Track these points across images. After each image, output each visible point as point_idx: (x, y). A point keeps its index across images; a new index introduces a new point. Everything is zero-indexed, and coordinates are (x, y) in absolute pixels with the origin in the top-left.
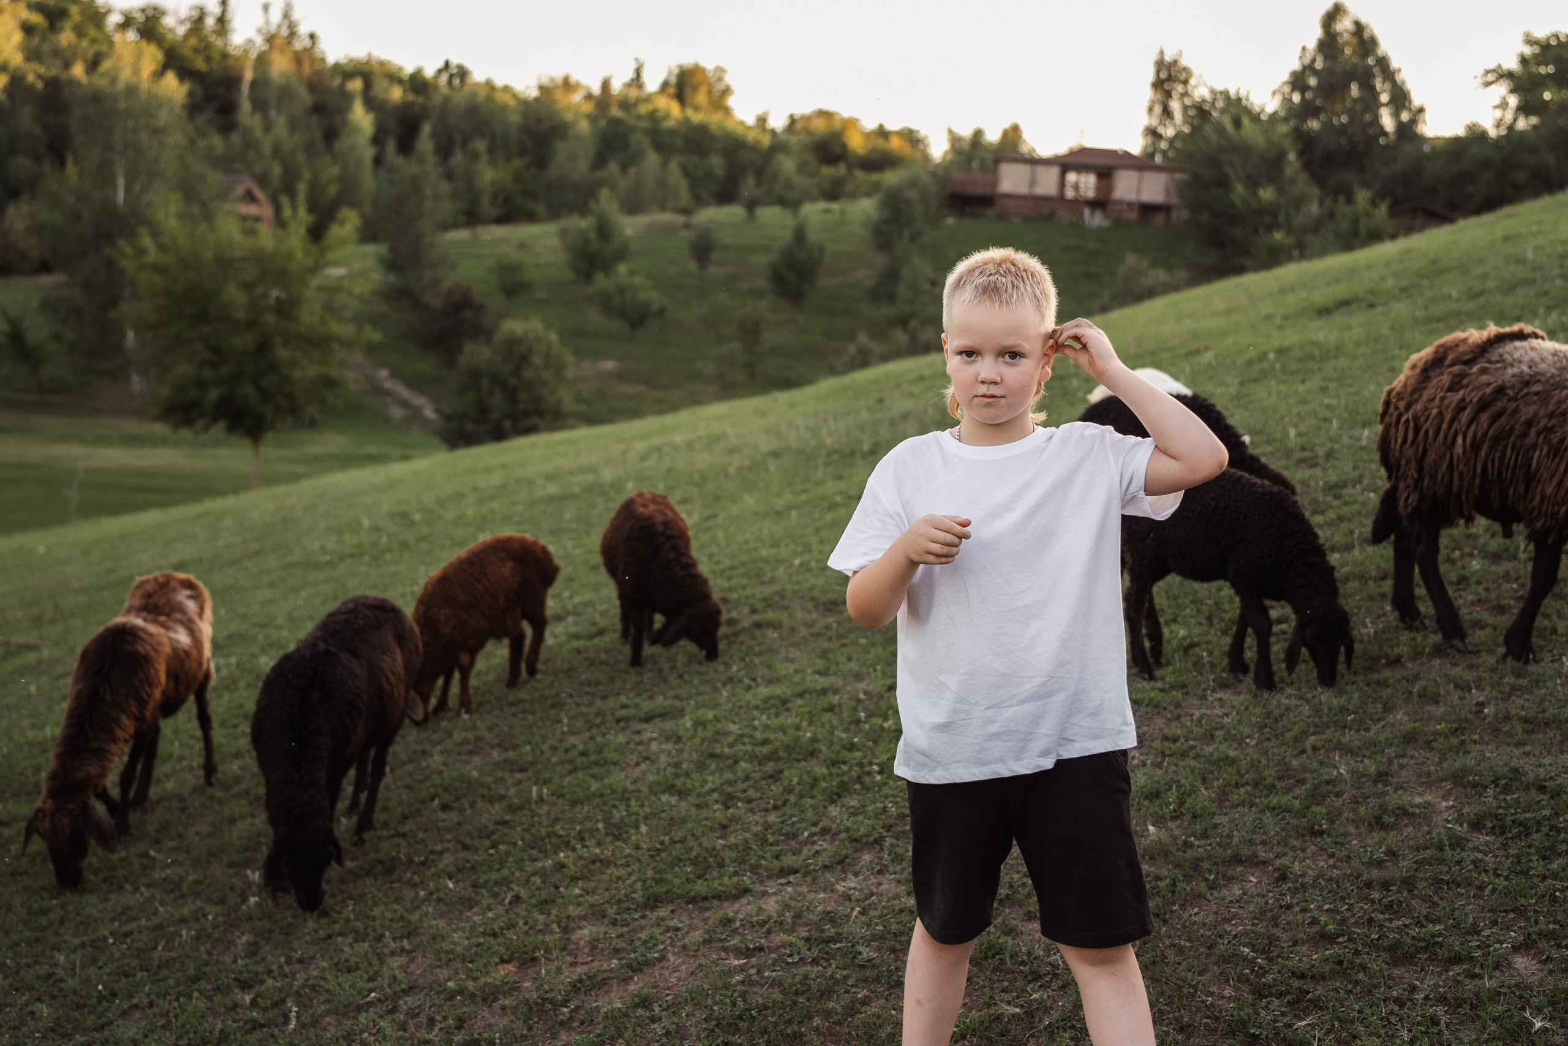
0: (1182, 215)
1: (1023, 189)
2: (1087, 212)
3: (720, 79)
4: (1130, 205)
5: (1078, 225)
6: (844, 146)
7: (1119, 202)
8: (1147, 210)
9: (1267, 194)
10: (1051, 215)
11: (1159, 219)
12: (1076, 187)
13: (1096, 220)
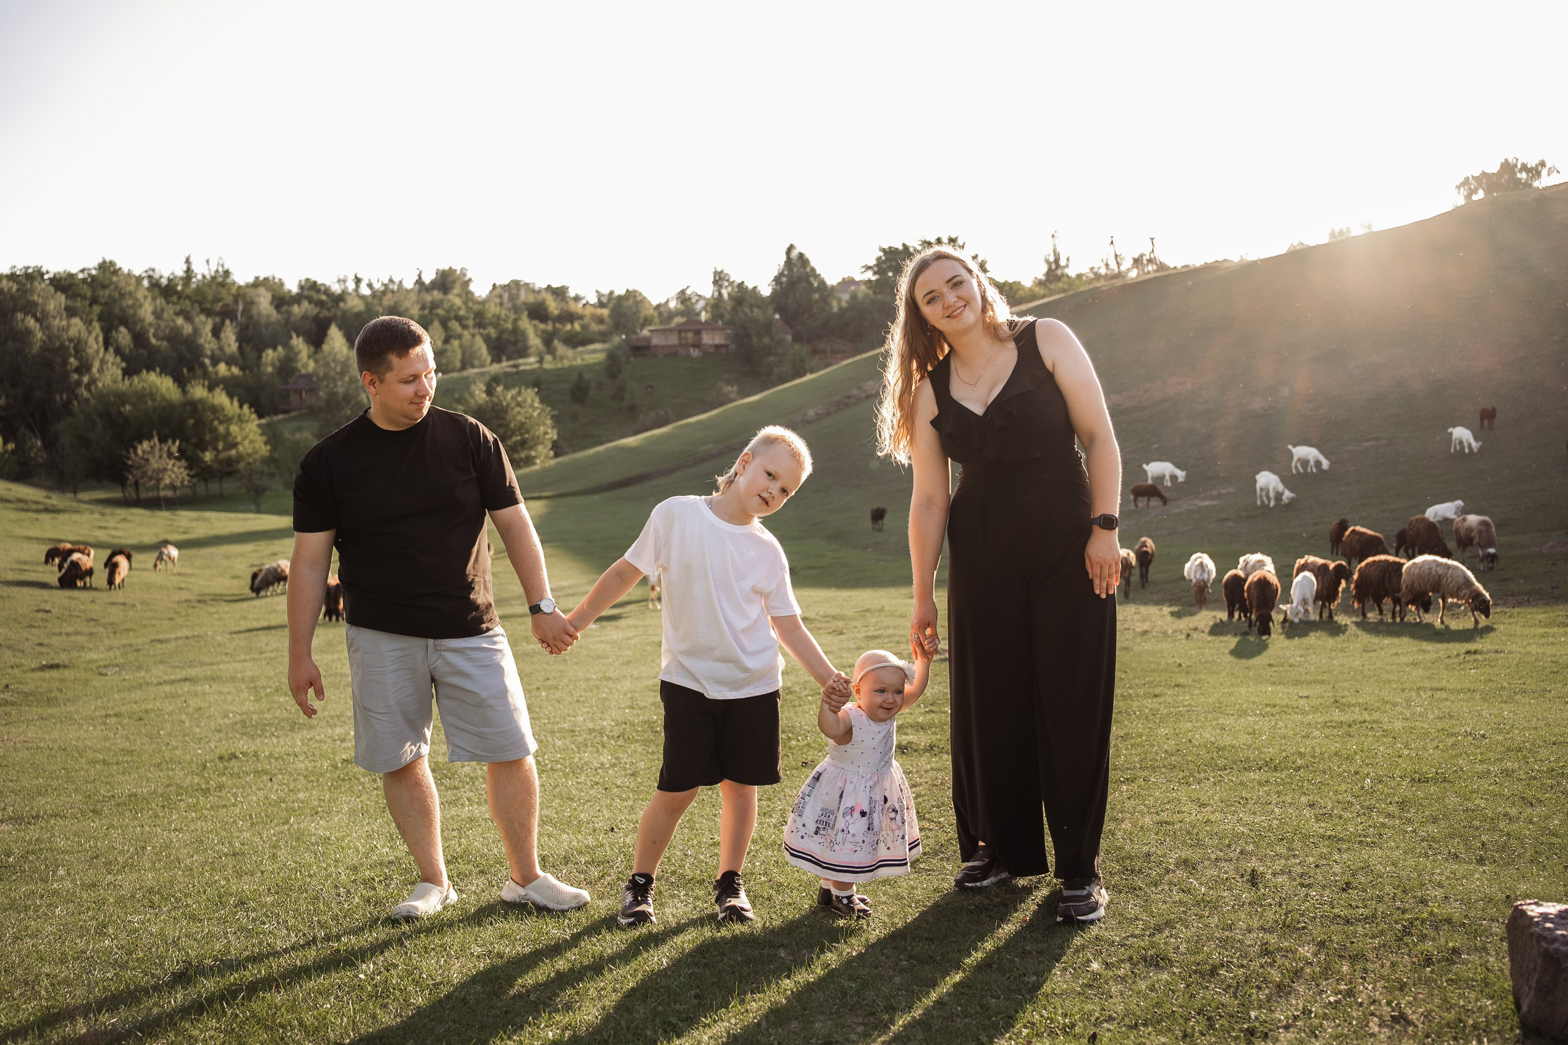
0: (733, 347)
1: (663, 343)
2: (692, 350)
3: (465, 275)
4: (710, 345)
5: (689, 356)
6: (546, 309)
7: (705, 345)
8: (717, 346)
9: (766, 340)
10: (676, 353)
11: (723, 351)
12: (686, 338)
13: (695, 353)
